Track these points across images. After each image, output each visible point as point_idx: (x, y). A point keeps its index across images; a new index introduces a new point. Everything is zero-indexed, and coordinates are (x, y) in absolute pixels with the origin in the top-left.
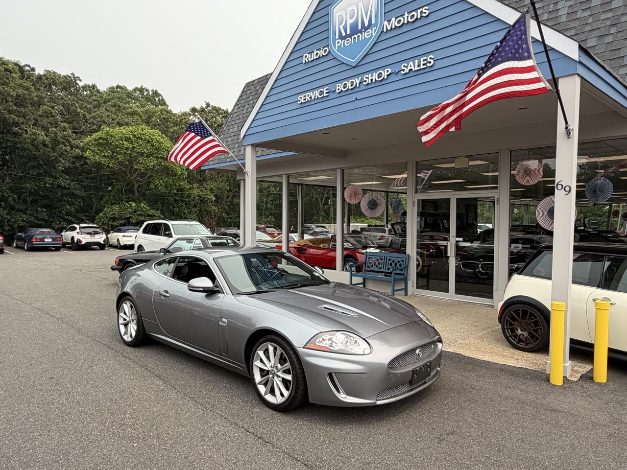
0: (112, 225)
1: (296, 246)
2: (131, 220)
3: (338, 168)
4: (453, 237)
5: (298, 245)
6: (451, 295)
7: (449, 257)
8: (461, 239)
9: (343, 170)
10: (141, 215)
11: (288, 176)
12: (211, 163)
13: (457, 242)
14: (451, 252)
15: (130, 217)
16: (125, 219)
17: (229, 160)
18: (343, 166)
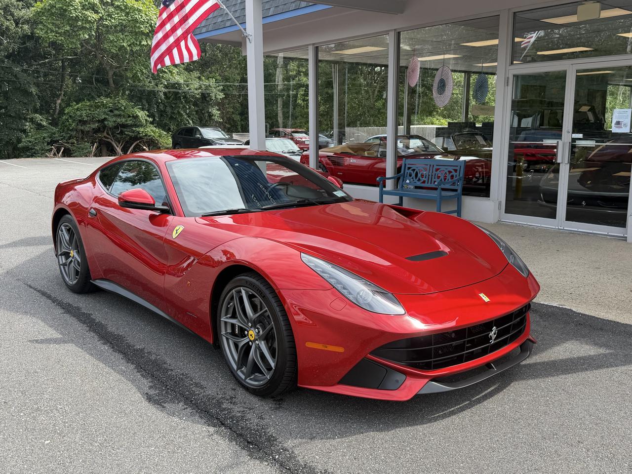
0: (81, 130)
1: (331, 154)
2: (106, 123)
3: (391, 30)
4: (569, 132)
5: (335, 154)
6: (560, 222)
7: (559, 164)
8: (581, 136)
9: (399, 33)
10: (120, 115)
11: (317, 48)
12: (204, 30)
13: (574, 140)
14: (563, 157)
15: (105, 119)
16: (99, 121)
17: (228, 24)
18: (397, 26)
